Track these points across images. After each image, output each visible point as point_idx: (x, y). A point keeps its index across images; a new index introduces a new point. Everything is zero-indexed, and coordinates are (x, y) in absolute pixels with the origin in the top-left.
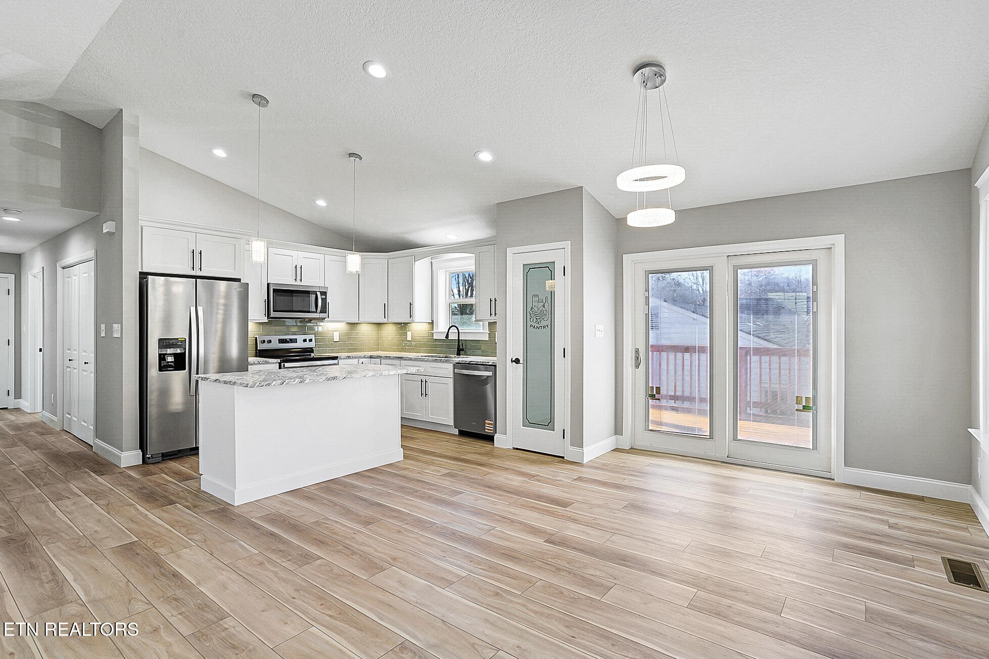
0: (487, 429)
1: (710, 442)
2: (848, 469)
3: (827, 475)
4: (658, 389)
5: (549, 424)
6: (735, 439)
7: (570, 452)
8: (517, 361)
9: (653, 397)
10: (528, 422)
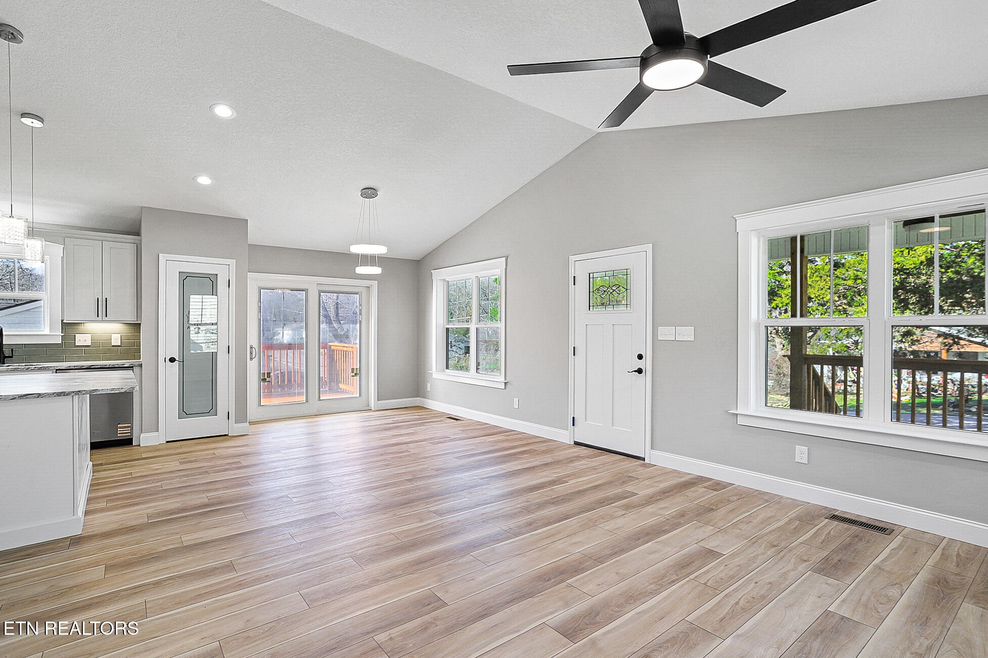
0: (120, 433)
1: (307, 405)
2: (379, 402)
3: (368, 408)
4: (269, 374)
5: (212, 410)
6: (319, 400)
7: (236, 428)
8: (172, 360)
9: (264, 380)
10: (184, 413)
